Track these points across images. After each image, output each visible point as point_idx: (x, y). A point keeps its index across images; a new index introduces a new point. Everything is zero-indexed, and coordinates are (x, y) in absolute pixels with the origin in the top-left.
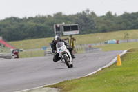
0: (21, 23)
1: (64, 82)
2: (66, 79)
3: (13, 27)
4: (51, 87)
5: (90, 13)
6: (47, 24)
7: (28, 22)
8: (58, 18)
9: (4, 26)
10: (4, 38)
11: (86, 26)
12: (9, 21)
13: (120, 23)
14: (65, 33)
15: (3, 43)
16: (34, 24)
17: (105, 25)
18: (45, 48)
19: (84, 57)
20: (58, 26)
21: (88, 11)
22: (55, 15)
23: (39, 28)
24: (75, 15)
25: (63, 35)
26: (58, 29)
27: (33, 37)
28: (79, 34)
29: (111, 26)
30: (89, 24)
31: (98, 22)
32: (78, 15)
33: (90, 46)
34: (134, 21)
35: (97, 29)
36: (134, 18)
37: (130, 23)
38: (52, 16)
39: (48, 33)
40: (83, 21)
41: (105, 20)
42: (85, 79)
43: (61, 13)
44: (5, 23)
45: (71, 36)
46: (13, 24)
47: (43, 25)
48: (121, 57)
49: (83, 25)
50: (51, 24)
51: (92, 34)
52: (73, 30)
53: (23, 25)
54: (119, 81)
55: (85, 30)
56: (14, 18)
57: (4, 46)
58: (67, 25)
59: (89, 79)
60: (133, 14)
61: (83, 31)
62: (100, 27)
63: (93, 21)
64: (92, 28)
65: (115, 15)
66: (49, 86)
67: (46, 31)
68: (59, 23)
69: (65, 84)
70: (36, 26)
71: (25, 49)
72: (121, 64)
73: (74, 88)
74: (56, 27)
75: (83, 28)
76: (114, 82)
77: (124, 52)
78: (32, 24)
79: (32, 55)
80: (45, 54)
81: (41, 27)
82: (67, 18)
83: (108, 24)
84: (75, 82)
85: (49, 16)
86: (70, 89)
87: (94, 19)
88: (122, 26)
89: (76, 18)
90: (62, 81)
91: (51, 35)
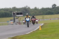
1: (17, 36)
5: (28, 7)
6: (9, 12)
7: (1, 11)
13: (40, 12)
14: (17, 16)
16: (4, 11)
17: (34, 13)
18: (8, 22)
20: (14, 12)
21: (27, 6)
22: (13, 8)
23: (6, 13)
24: (21, 8)
26: (14, 14)
28: (23, 16)
29: (36, 13)
30: (27, 12)
31: (31, 11)
34: (46, 11)
36: (46, 10)
37: (45, 12)
38: (12, 8)
40: (25, 11)
41: (34, 10)
42: (26, 35)
43: (15, 7)
47: (8, 12)
48: (41, 26)
52: (20, 14)
54: (40, 37)
59: (27, 35)
60: (46, 8)
61: (24, 15)
62: (32, 14)
63: (29, 11)
65: (38, 8)
66: (10, 38)
67: (9, 15)
68: (15, 11)
69: (17, 37)
72: (41, 29)
75: (25, 14)
76: (38, 37)
77: (42, 24)
78: (3, 11)
81: (7, 13)
83: (35, 12)
84: (21, 36)
85: (10, 8)
87: (29, 10)
88: (41, 13)
91: (11, 16)
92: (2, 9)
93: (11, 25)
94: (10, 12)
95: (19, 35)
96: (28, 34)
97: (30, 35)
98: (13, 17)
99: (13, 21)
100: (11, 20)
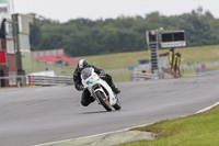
0: (94, 29)
1: (161, 122)
2: (164, 118)
3: (80, 34)
4: (142, 129)
5: (203, 13)
6: (135, 30)
7: (105, 27)
8: (153, 21)
9: (68, 33)
10: (66, 51)
11: (197, 34)
12: (75, 25)
14: (164, 45)
15: (65, 59)
16: (115, 30)
18: (132, 68)
19: (194, 83)
20: (153, 33)
21: (201, 9)
22: (148, 16)
23: (122, 37)
24: (180, 17)
25: (160, 47)
26: (153, 38)
27: (112, 51)
28: (187, 46)
30: (202, 30)
31: (215, 27)
32: (184, 16)
33: (203, 66)
35: (215, 38)
38: (144, 17)
39: (137, 44)
40: (192, 27)
42: (195, 118)
43: (157, 13)
44: (68, 28)
45: (172, 49)
46: (80, 30)
47: (130, 31)
49: (192, 33)
50: (142, 31)
51: (206, 47)
52: (176, 40)
53: (97, 32)
55: (196, 40)
56: (83, 20)
57: (67, 65)
58: (167, 32)
59: (202, 118)
61: (192, 41)
63: (208, 25)
64: (206, 37)
66: (137, 129)
67: (133, 42)
68: (154, 29)
69: (163, 126)
70: (118, 33)
73: (178, 133)
74: (150, 35)
75: (192, 37)
78: (111, 29)
80: (132, 78)
81: (126, 35)
82: (166, 21)
84: (178, 122)
85: (139, 17)
86: (171, 134)
87: (209, 22)
89: (182, 21)
91: (142, 47)
92: (109, 21)
93: (142, 81)
94: (137, 33)
95: (170, 118)
96: (205, 114)
97: (212, 117)
98: (149, 52)
99: (148, 67)
100: (143, 62)
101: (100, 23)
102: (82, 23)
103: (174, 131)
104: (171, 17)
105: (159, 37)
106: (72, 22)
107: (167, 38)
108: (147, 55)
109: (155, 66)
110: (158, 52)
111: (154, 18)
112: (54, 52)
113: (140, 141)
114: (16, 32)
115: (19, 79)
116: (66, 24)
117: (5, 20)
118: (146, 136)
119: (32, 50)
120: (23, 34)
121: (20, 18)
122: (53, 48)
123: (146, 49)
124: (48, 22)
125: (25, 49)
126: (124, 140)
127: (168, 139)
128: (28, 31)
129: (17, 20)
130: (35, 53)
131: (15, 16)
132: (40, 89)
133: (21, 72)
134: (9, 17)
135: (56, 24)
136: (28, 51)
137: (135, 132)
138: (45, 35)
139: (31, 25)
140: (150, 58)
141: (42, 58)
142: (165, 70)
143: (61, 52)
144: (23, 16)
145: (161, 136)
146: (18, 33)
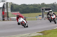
0: (27, 7)
1: (45, 31)
2: (45, 30)
3: (24, 8)
4: (40, 33)
5: (56, 4)
6: (38, 7)
7: (30, 6)
8: (43, 5)
9: (21, 8)
12: (22, 6)
14: (46, 11)
16: (33, 7)
18: (37, 17)
20: (43, 8)
21: (55, 3)
22: (42, 4)
25: (45, 12)
27: (32, 12)
30: (55, 8)
32: (51, 4)
38: (40, 4)
39: (38, 11)
40: (53, 7)
42: (54, 30)
43: (44, 3)
46: (24, 7)
47: (37, 8)
49: (53, 9)
50: (40, 8)
51: (56, 12)
53: (28, 8)
56: (25, 4)
58: (46, 8)
59: (55, 30)
64: (56, 10)
67: (37, 10)
70: (34, 8)
71: (28, 17)
73: (49, 34)
78: (32, 7)
79: (31, 20)
80: (37, 20)
81: (36, 9)
82: (46, 5)
84: (49, 31)
86: (47, 34)
90: (44, 30)
91: (40, 12)
92: (31, 5)
94: (38, 8)
95: (47, 30)
98: (42, 13)
99: (41, 17)
100: (40, 16)
101: (29, 5)
102: (24, 5)
103: (48, 33)
104: (47, 4)
105: (44, 9)
106: (22, 5)
107: (46, 10)
108: (41, 14)
109: (43, 17)
110: (44, 13)
111: (43, 4)
112: (17, 12)
113: (39, 36)
114: (7, 7)
115: (8, 19)
116: (20, 5)
117: (4, 4)
118: (41, 34)
119: (11, 11)
120: (9, 7)
121: (8, 3)
122: (17, 11)
123: (41, 12)
124: (15, 5)
125: (9, 11)
126: (35, 35)
127: (47, 35)
128: (10, 7)
129: (8, 4)
130: (12, 12)
131: (7, 3)
132: (13, 21)
133: (8, 17)
134: (5, 3)
135: (18, 5)
136: (10, 12)
137: (38, 33)
138: (14, 8)
139: (11, 5)
140: (42, 15)
141: (14, 14)
142: (46, 18)
143: (19, 12)
144: (9, 3)
145: (45, 34)
146: (8, 7)
